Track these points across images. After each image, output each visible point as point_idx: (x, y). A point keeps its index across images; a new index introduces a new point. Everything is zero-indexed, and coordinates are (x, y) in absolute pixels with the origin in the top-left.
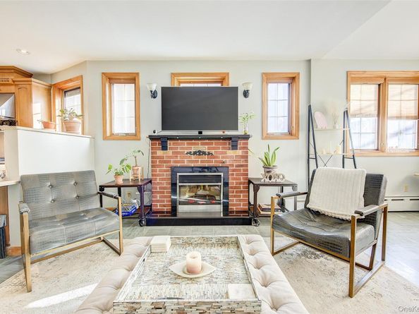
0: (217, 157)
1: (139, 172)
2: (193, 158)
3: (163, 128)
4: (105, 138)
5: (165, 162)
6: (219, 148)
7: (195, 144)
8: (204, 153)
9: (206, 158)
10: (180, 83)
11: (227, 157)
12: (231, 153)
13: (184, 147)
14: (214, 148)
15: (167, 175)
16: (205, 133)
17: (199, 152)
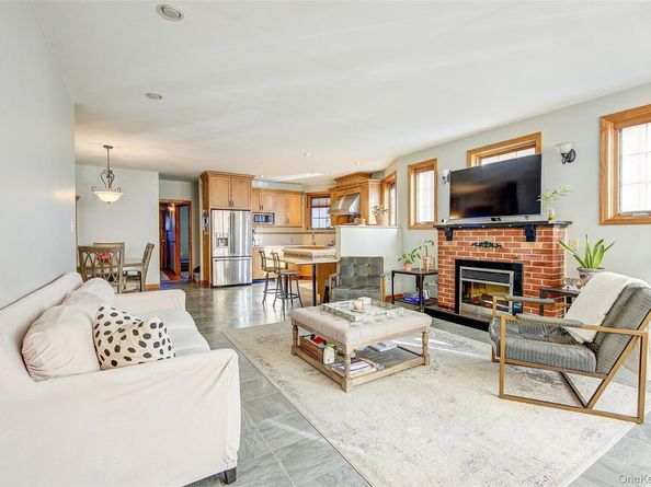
0: (507, 251)
1: (428, 262)
2: (479, 250)
4: (410, 228)
5: (450, 253)
6: (509, 239)
7: (480, 234)
8: (491, 245)
9: (494, 251)
10: (481, 158)
11: (520, 251)
12: (526, 245)
14: (504, 239)
15: (452, 268)
17: (486, 243)
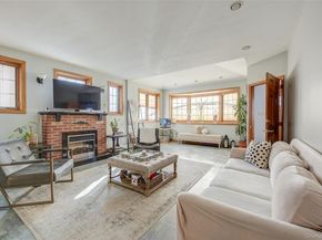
0: (91, 125)
2: (77, 126)
3: (55, 107)
5: (58, 129)
6: (92, 120)
7: (78, 117)
8: (84, 123)
9: (85, 126)
11: (96, 125)
12: (98, 123)
13: (72, 119)
15: (60, 138)
16: (81, 111)
17: (81, 122)
